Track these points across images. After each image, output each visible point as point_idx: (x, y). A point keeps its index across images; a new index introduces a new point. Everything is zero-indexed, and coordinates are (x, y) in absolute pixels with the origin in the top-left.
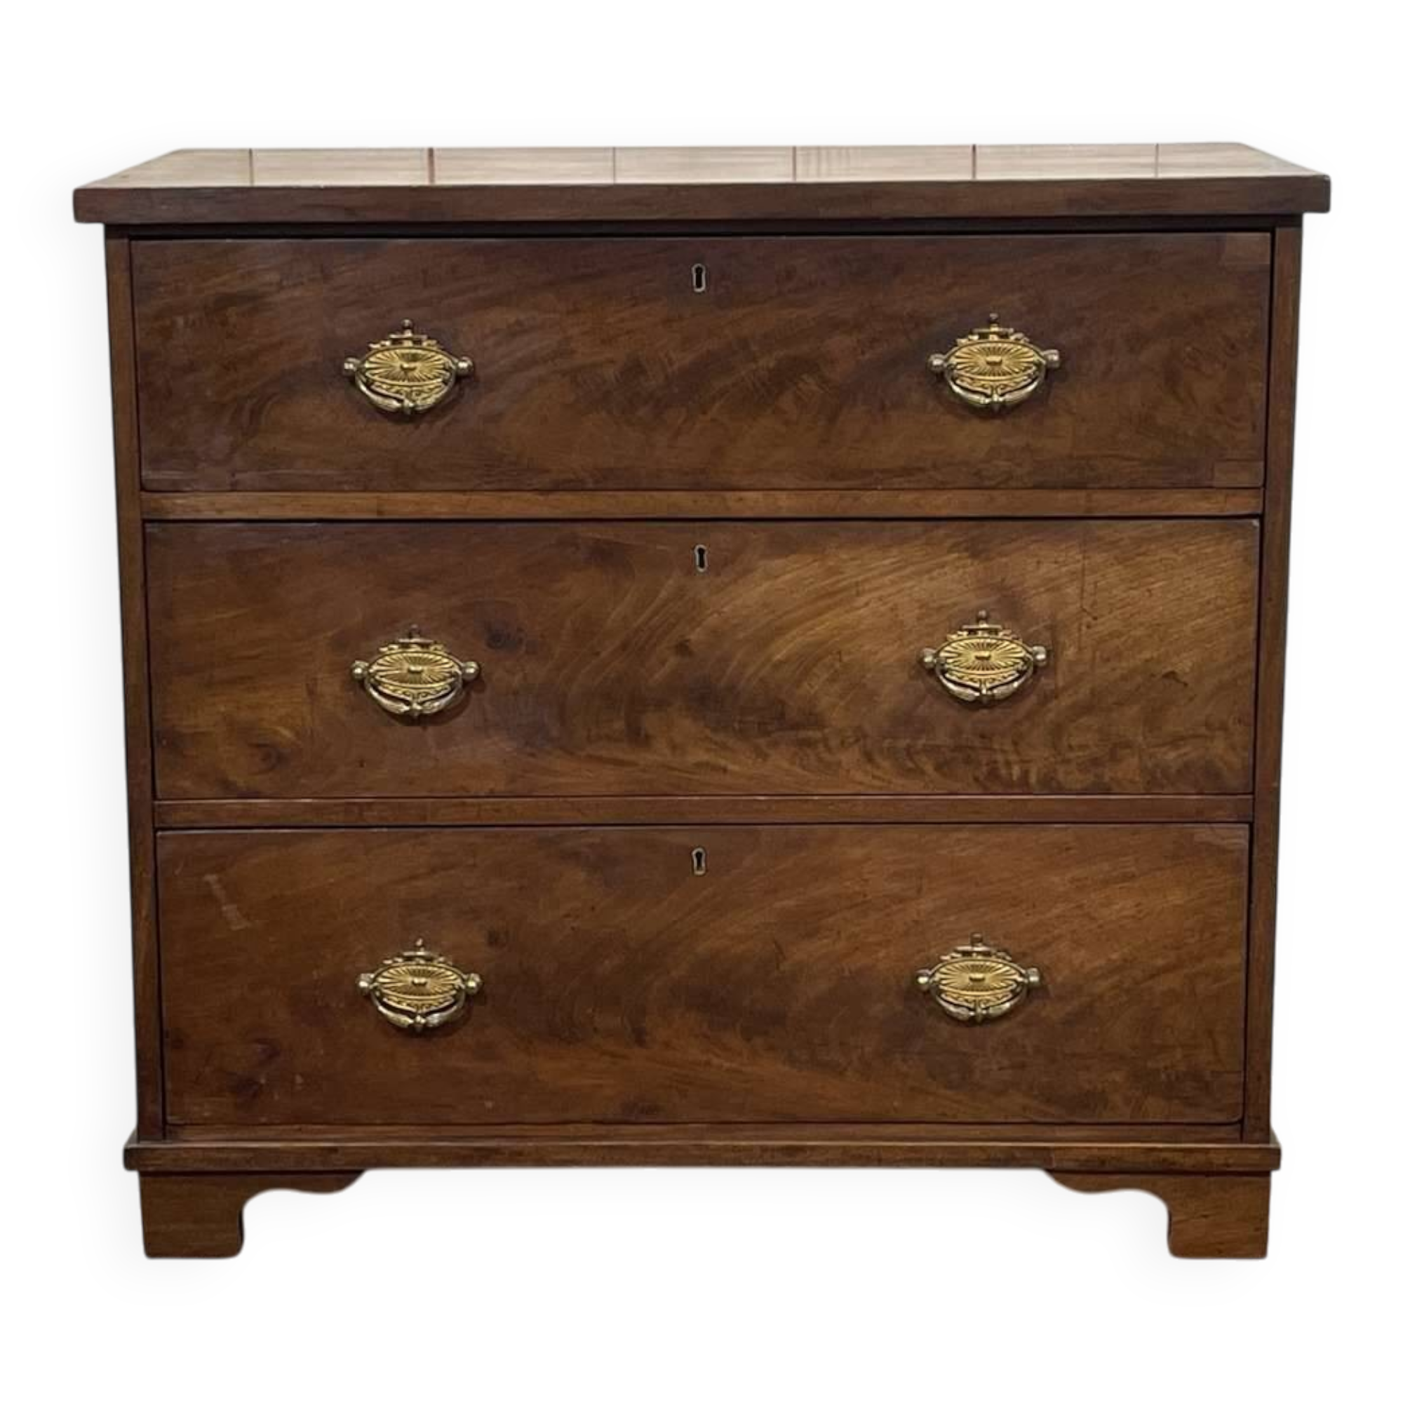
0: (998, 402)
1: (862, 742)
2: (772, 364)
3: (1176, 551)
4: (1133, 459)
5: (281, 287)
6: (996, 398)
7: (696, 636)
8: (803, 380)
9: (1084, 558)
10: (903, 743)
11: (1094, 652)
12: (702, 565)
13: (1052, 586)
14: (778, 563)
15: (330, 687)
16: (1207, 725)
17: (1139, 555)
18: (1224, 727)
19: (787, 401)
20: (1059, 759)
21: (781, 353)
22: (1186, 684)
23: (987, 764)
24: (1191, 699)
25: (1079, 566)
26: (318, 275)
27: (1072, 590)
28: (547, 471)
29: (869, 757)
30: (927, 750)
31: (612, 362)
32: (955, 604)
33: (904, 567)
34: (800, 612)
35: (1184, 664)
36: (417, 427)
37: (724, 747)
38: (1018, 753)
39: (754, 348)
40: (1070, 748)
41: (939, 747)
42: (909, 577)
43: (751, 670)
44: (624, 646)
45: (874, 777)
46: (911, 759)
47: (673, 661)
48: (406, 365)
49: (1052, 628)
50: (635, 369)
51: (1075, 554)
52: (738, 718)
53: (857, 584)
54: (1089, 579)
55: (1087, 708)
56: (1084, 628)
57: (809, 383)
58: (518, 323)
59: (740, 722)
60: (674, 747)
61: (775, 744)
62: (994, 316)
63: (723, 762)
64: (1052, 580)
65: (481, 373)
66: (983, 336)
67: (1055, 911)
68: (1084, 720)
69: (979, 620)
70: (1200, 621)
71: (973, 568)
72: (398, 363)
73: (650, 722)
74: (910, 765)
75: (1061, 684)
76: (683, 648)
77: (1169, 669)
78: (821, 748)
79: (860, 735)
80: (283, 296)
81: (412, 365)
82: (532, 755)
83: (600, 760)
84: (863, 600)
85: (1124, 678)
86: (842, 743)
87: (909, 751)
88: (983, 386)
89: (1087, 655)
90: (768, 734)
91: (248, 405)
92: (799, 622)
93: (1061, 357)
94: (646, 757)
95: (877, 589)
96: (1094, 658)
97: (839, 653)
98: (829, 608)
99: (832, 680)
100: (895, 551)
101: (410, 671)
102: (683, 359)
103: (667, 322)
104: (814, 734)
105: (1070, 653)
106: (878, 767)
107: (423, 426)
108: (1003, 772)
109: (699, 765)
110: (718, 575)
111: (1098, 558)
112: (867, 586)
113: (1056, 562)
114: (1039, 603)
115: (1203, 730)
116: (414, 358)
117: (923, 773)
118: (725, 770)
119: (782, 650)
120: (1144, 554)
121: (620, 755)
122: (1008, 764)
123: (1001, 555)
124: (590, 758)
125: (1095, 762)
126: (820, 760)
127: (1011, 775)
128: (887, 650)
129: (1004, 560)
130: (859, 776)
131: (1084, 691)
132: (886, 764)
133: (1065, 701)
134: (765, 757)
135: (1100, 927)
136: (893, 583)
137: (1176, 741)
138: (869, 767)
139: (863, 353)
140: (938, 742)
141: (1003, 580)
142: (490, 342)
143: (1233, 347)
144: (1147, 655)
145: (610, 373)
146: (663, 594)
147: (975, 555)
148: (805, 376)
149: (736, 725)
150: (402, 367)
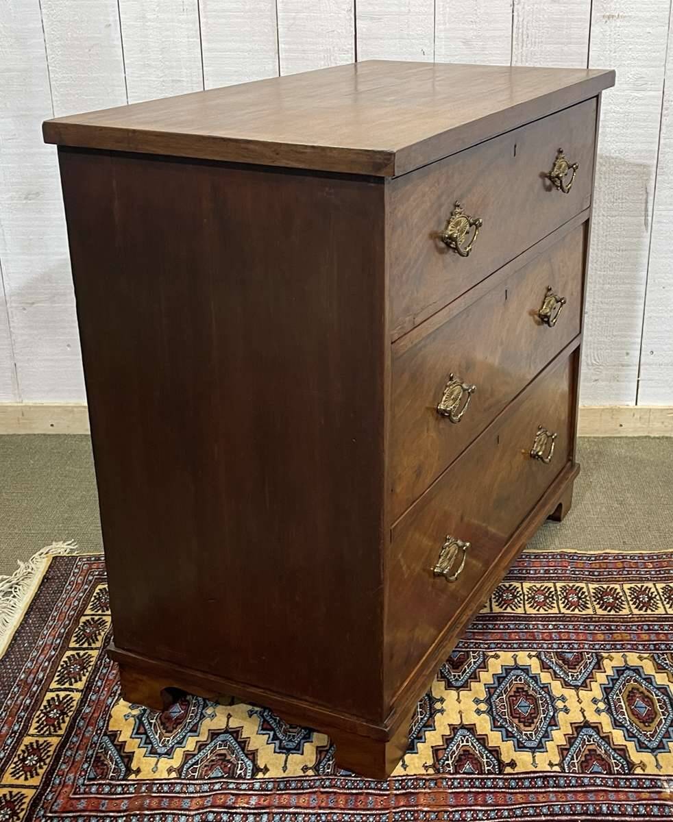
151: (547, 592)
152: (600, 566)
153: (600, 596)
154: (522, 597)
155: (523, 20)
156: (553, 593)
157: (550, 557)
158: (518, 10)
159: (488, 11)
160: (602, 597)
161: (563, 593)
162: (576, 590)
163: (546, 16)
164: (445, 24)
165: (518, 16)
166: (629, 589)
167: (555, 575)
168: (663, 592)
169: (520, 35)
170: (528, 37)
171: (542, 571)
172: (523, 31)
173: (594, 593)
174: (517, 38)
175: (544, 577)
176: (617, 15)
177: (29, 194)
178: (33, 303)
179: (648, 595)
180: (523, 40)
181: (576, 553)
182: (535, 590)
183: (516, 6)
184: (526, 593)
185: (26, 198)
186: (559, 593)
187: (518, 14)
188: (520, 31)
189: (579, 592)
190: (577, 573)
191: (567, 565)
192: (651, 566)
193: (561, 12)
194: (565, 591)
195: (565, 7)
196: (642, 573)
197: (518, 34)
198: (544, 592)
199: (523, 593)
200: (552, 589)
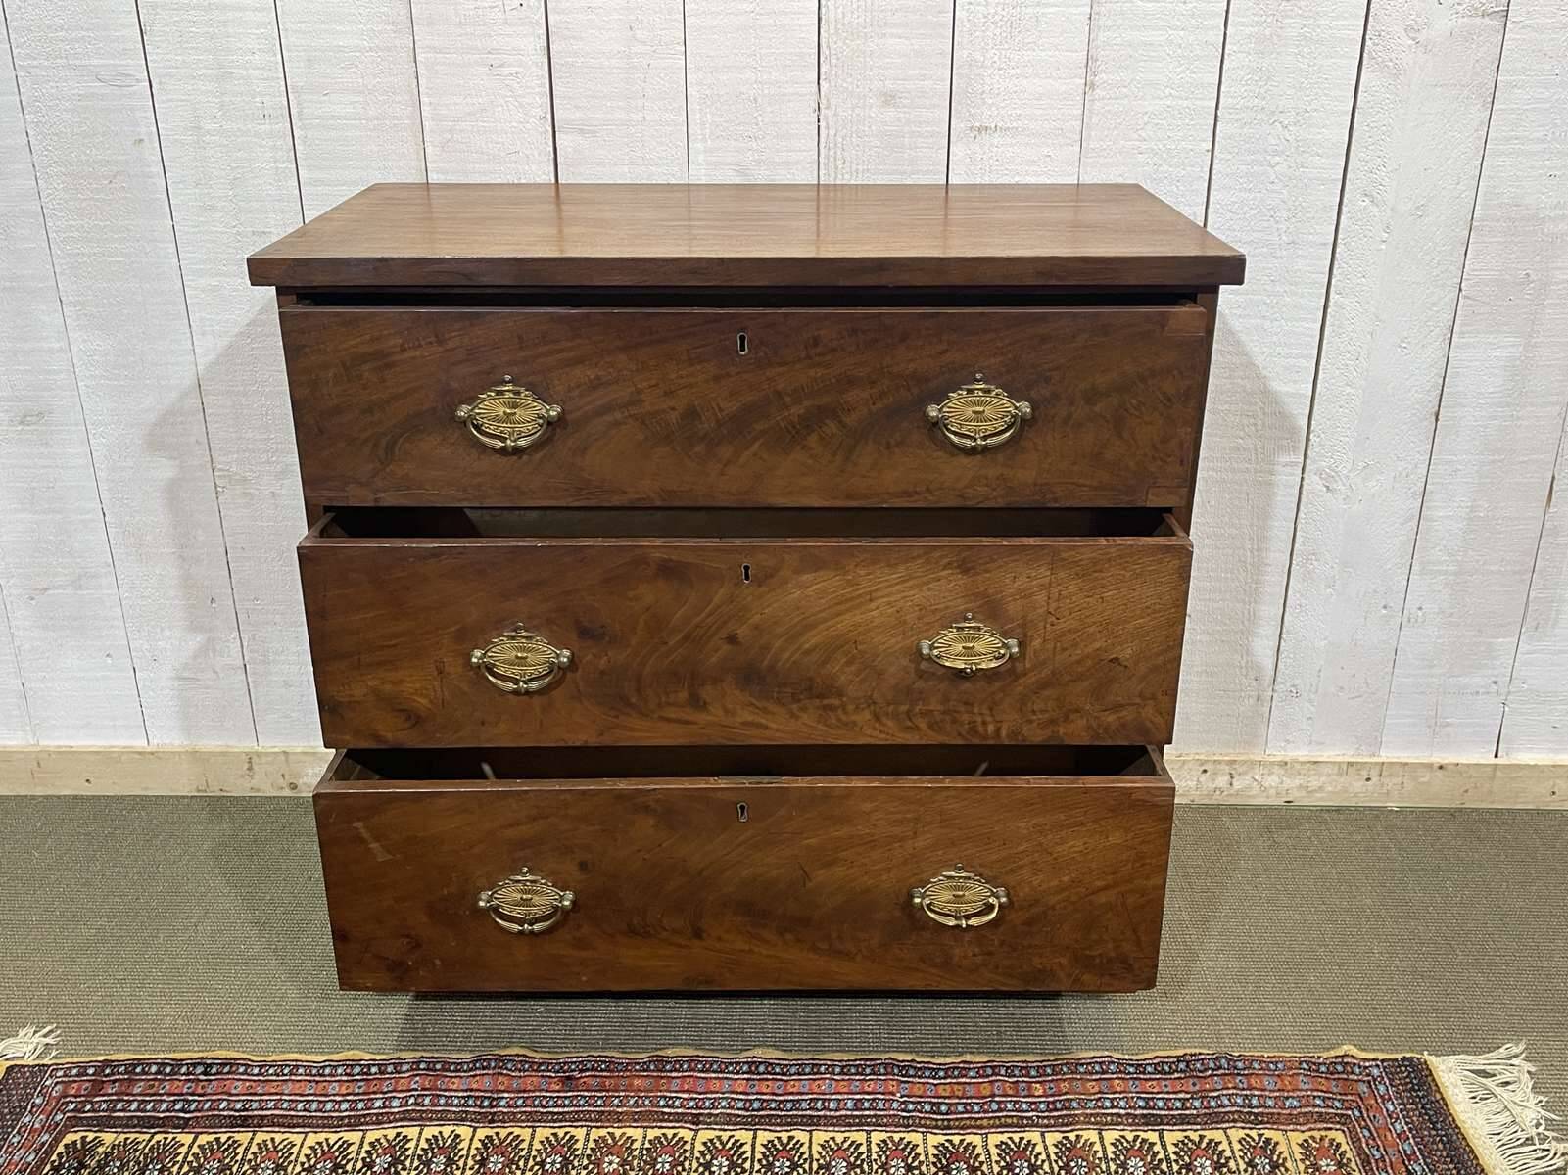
0: (981, 445)
1: (872, 708)
2: (802, 411)
3: (1125, 569)
4: (1085, 486)
5: (403, 350)
6: (979, 441)
7: (743, 631)
8: (826, 425)
9: (1052, 574)
10: (904, 708)
11: (1055, 644)
12: (747, 578)
13: (1025, 595)
14: (806, 577)
15: (454, 668)
16: (1141, 695)
17: (1095, 571)
18: (1153, 697)
19: (813, 440)
20: (1024, 719)
21: (807, 403)
22: (1126, 667)
23: (969, 723)
24: (1130, 678)
25: (1047, 580)
26: (433, 339)
27: (1041, 598)
28: (625, 492)
29: (877, 718)
30: (922, 714)
31: (673, 409)
32: (947, 608)
33: (907, 580)
34: (823, 614)
35: (1126, 653)
36: (520, 458)
37: (765, 710)
38: (992, 715)
39: (788, 399)
40: (1034, 712)
41: (932, 711)
42: (911, 588)
43: (786, 656)
44: (686, 638)
45: (881, 732)
46: (910, 719)
47: (726, 648)
48: (509, 411)
49: (1024, 625)
50: (691, 414)
51: (1044, 571)
52: (776, 690)
53: (870, 593)
54: (1055, 590)
55: (1045, 685)
56: (1048, 625)
57: (832, 427)
58: (598, 378)
59: (778, 693)
60: (726, 711)
61: (804, 709)
62: (978, 376)
63: (763, 721)
64: (1024, 590)
65: (569, 417)
66: (970, 391)
67: (1022, 848)
68: (1046, 693)
69: (966, 619)
70: (1141, 621)
71: (962, 580)
72: (501, 411)
73: (707, 692)
74: (910, 724)
75: (1028, 665)
76: (732, 639)
77: (1114, 656)
78: (840, 711)
79: (871, 702)
80: (407, 355)
81: (514, 411)
82: (617, 717)
83: (669, 720)
84: (873, 605)
85: (1079, 662)
86: (857, 708)
87: (909, 714)
88: (968, 430)
89: (1050, 646)
90: (799, 701)
91: (384, 442)
92: (825, 620)
93: (1033, 409)
94: (702, 717)
95: (888, 596)
96: (1055, 648)
97: (856, 642)
98: (848, 610)
99: (849, 663)
100: (901, 568)
101: (517, 657)
102: (732, 407)
103: (717, 379)
104: (836, 702)
105: (1037, 643)
106: (885, 725)
107: (525, 458)
108: (981, 729)
109: (744, 723)
110: (760, 586)
111: (1062, 574)
112: (879, 594)
113: (1029, 577)
114: (1014, 608)
115: (1138, 700)
116: (515, 406)
117: (918, 729)
118: (767, 728)
119: (811, 640)
120: (1101, 571)
121: (686, 717)
122: (984, 723)
123: (987, 571)
124: (663, 718)
125: (1053, 721)
126: (839, 720)
127: (986, 731)
128: (893, 641)
129: (988, 575)
130: (869, 732)
131: (1046, 672)
132: (890, 723)
133: (1031, 679)
134: (797, 718)
135: (1055, 859)
136: (899, 592)
137: (1117, 707)
138: (877, 725)
139: (874, 404)
140: (932, 708)
141: (986, 590)
142: (576, 392)
143: (1169, 400)
144: (1097, 645)
145: (673, 417)
146: (717, 600)
147: (965, 571)
148: (827, 421)
149: (775, 695)
150: (504, 412)
151: (852, 1153)
152: (953, 1091)
153: (944, 1162)
154: (807, 1166)
155: (836, 135)
156: (864, 1157)
157: (868, 1071)
158: (826, 118)
159: (777, 119)
160: (948, 1165)
161: (880, 1157)
162: (904, 1149)
163: (873, 128)
164: (704, 140)
165: (827, 128)
166: (997, 1146)
167: (872, 1113)
168: (1056, 1154)
169: (832, 159)
170: (844, 163)
171: (850, 1105)
172: (835, 153)
173: (935, 1156)
174: (826, 164)
175: (852, 1116)
176: (993, 126)
177: (25, 417)
178: (46, 589)
179: (1029, 1161)
180: (836, 168)
181: (913, 1061)
182: (832, 1149)
183: (822, 111)
184: (816, 1156)
185: (22, 423)
186: (874, 1156)
187: (827, 124)
188: (832, 152)
189: (910, 1153)
190: (911, 1107)
191: (894, 1089)
192: (1041, 1092)
193: (899, 121)
194: (885, 1152)
195: (905, 112)
196: (1025, 1107)
197: (827, 157)
198: (849, 1153)
199: (811, 1156)
200: (863, 1148)
